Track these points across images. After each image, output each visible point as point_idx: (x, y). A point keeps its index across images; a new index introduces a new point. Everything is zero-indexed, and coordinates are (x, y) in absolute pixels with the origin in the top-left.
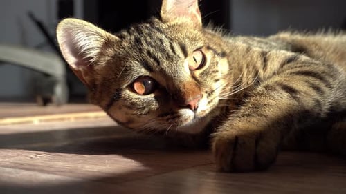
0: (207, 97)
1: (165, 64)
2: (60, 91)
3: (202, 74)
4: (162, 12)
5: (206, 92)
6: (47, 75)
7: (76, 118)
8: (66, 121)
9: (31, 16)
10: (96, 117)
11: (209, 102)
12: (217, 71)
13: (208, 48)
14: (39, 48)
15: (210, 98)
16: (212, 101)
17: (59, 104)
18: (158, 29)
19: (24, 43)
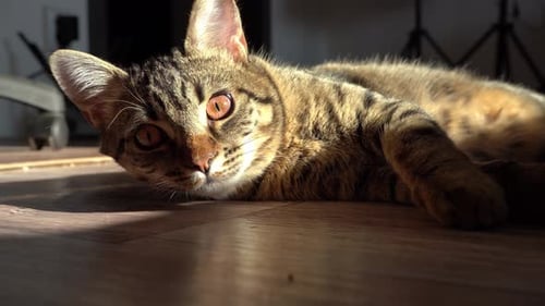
0: (226, 156)
1: (171, 111)
2: (57, 130)
3: (226, 125)
4: (186, 42)
5: (225, 149)
6: (42, 111)
7: (77, 164)
8: (65, 167)
9: (22, 36)
10: (103, 162)
11: (228, 162)
12: (249, 123)
13: (241, 91)
14: (32, 77)
15: (230, 157)
16: (233, 159)
17: (57, 148)
18: (175, 65)
19: (14, 72)
